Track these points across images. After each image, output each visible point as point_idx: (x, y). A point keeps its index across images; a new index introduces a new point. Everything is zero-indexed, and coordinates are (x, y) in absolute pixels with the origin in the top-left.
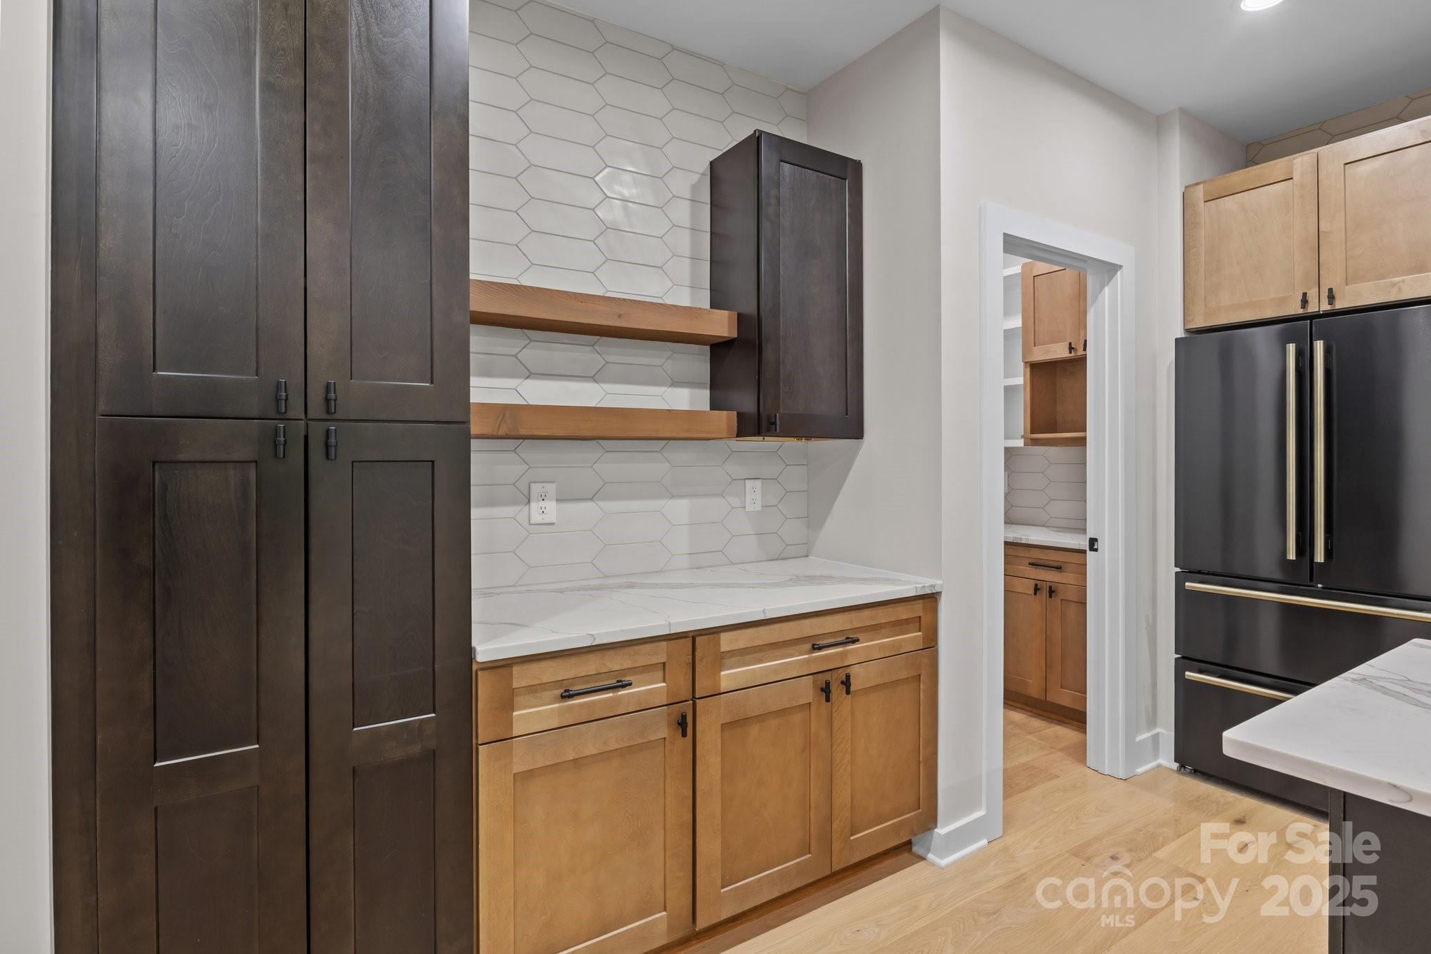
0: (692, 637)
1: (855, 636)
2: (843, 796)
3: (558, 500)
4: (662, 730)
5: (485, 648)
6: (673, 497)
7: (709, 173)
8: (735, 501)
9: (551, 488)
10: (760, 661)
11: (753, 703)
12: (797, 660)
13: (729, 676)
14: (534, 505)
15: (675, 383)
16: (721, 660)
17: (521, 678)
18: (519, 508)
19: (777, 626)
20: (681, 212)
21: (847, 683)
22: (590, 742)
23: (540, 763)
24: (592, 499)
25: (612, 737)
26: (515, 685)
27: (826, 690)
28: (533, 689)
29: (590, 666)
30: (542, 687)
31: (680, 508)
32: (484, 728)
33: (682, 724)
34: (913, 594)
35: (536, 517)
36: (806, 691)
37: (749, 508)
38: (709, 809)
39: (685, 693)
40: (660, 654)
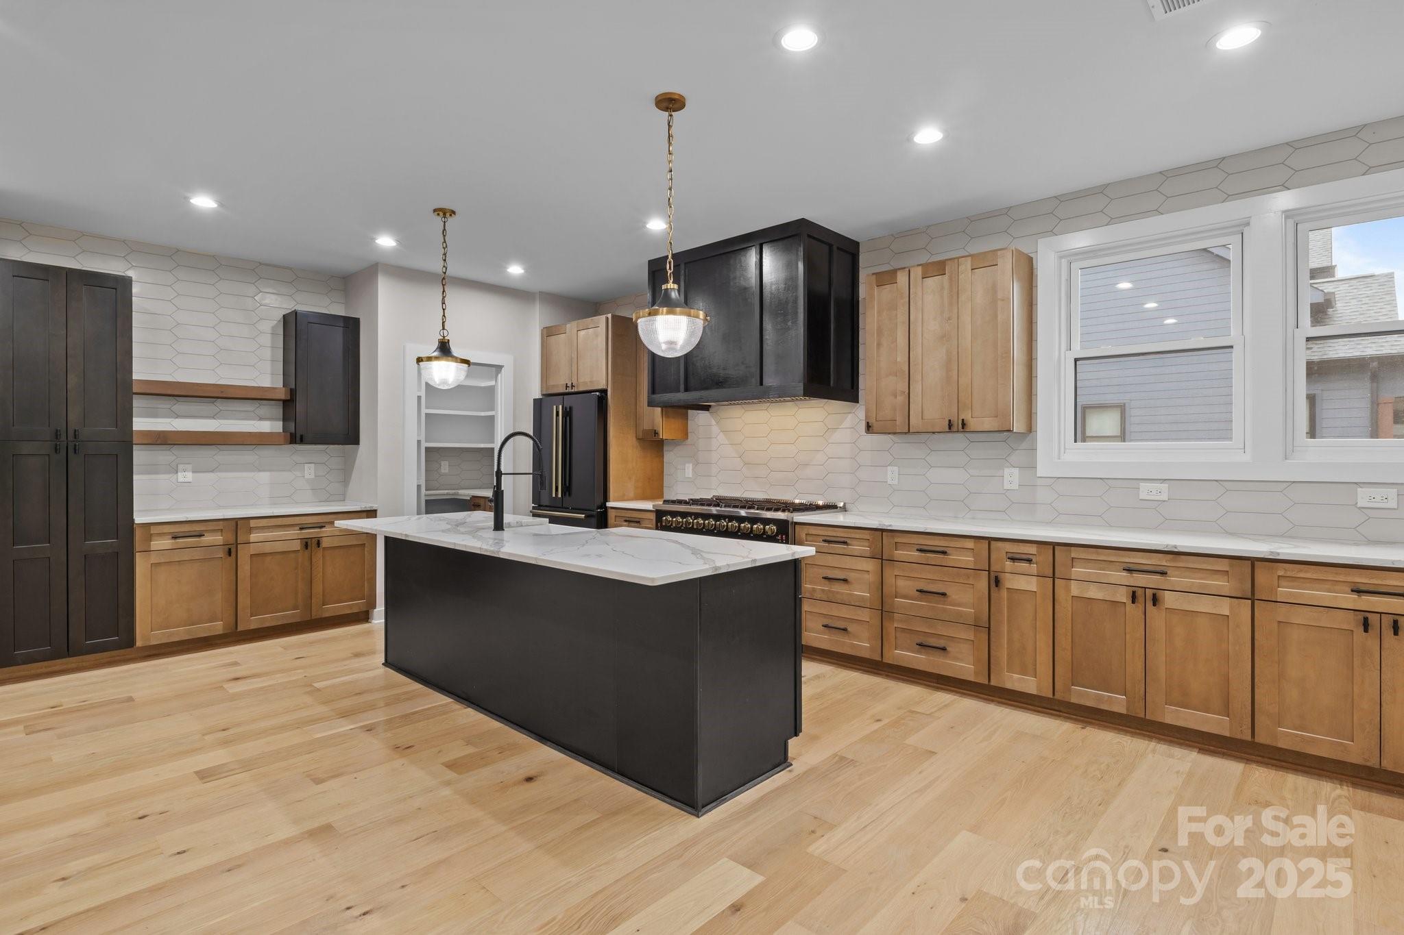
0: (236, 521)
1: (324, 525)
2: (318, 588)
3: (193, 472)
4: (221, 554)
5: (139, 519)
6: (260, 471)
7: (282, 320)
8: (298, 474)
9: (190, 467)
10: (272, 532)
11: (268, 548)
12: (294, 533)
13: (254, 537)
14: (179, 474)
15: (261, 419)
16: (250, 530)
17: (154, 530)
18: (171, 475)
19: (281, 519)
20: (266, 340)
21: (318, 544)
22: (186, 555)
23: (163, 561)
24: (212, 471)
25: (197, 554)
26: (152, 532)
27: (306, 546)
28: (161, 535)
29: (186, 528)
30: (164, 534)
31: (264, 476)
32: (138, 545)
33: (230, 553)
34: (360, 510)
35: (181, 479)
36: (297, 546)
37: (307, 476)
38: (244, 586)
39: (232, 540)
40: (220, 525)
